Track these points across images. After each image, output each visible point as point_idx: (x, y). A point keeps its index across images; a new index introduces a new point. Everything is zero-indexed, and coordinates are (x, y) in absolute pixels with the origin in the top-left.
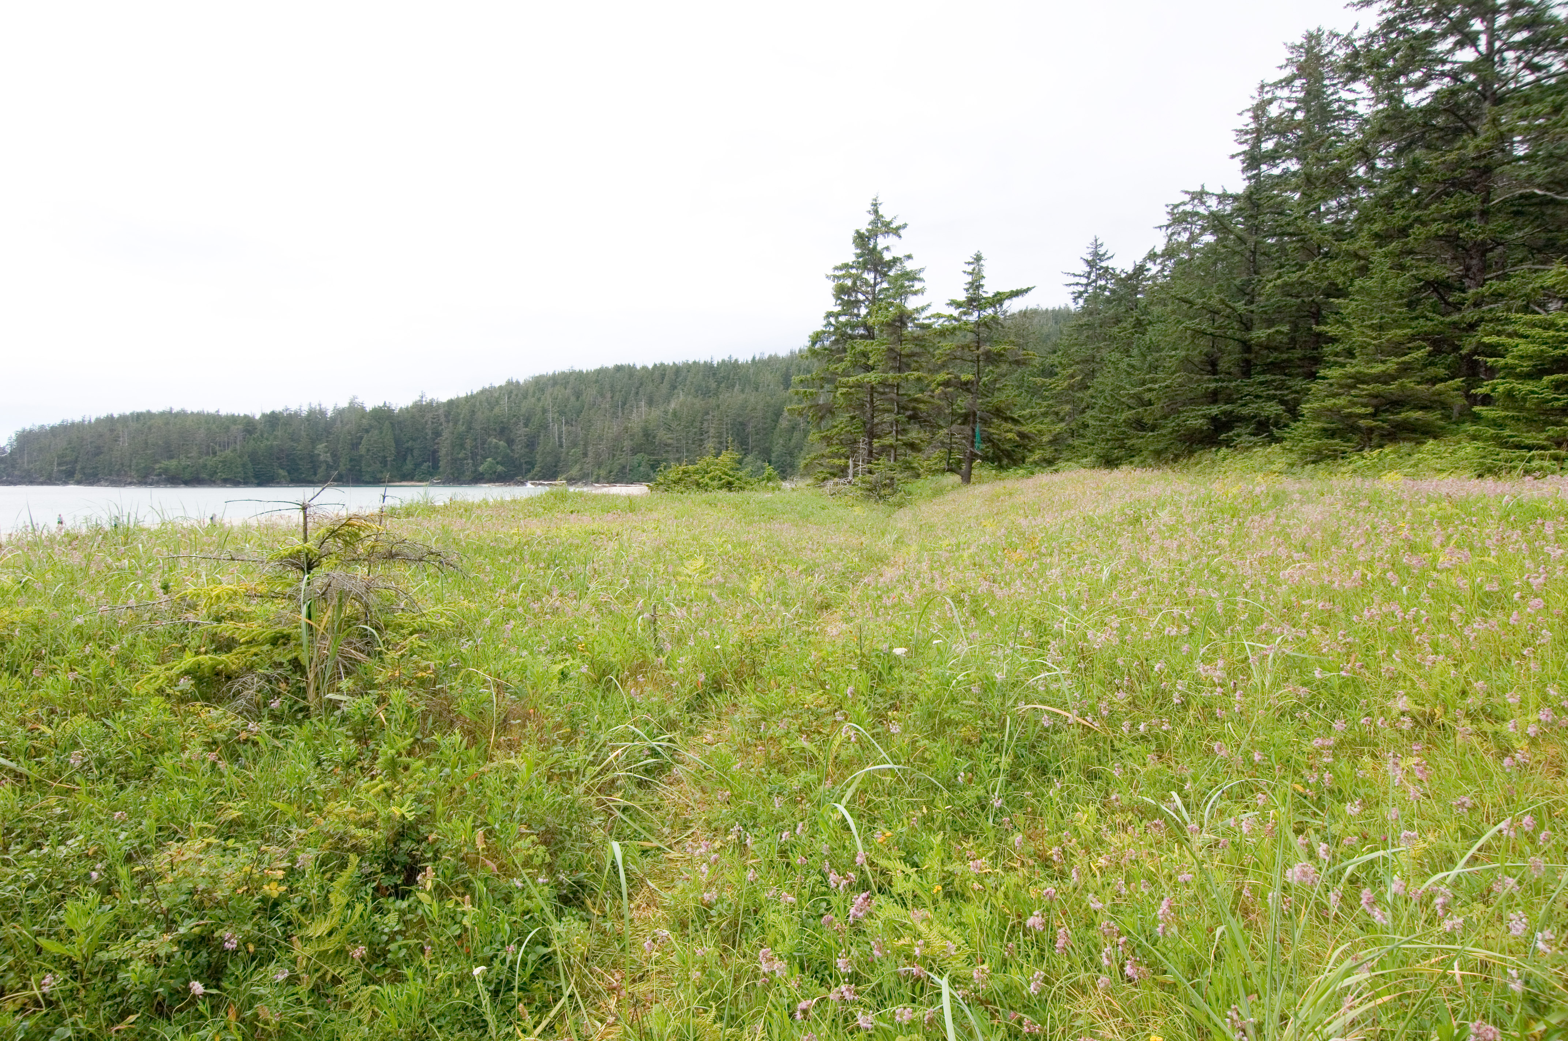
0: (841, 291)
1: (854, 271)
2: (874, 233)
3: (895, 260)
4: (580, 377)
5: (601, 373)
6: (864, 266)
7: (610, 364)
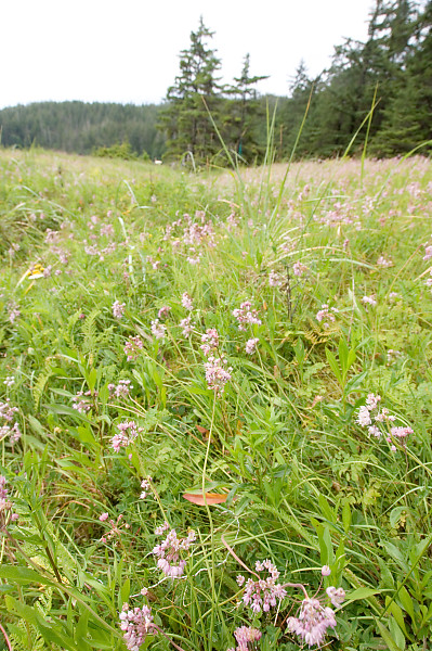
0: (183, 64)
1: (189, 55)
2: (200, 34)
3: (210, 52)
4: (55, 105)
5: (66, 104)
6: (194, 52)
7: (71, 100)
